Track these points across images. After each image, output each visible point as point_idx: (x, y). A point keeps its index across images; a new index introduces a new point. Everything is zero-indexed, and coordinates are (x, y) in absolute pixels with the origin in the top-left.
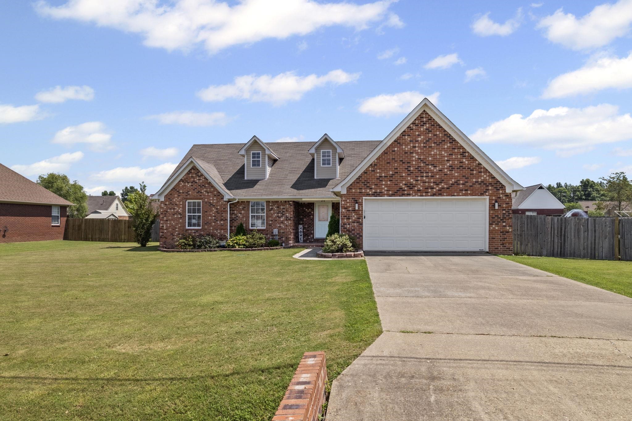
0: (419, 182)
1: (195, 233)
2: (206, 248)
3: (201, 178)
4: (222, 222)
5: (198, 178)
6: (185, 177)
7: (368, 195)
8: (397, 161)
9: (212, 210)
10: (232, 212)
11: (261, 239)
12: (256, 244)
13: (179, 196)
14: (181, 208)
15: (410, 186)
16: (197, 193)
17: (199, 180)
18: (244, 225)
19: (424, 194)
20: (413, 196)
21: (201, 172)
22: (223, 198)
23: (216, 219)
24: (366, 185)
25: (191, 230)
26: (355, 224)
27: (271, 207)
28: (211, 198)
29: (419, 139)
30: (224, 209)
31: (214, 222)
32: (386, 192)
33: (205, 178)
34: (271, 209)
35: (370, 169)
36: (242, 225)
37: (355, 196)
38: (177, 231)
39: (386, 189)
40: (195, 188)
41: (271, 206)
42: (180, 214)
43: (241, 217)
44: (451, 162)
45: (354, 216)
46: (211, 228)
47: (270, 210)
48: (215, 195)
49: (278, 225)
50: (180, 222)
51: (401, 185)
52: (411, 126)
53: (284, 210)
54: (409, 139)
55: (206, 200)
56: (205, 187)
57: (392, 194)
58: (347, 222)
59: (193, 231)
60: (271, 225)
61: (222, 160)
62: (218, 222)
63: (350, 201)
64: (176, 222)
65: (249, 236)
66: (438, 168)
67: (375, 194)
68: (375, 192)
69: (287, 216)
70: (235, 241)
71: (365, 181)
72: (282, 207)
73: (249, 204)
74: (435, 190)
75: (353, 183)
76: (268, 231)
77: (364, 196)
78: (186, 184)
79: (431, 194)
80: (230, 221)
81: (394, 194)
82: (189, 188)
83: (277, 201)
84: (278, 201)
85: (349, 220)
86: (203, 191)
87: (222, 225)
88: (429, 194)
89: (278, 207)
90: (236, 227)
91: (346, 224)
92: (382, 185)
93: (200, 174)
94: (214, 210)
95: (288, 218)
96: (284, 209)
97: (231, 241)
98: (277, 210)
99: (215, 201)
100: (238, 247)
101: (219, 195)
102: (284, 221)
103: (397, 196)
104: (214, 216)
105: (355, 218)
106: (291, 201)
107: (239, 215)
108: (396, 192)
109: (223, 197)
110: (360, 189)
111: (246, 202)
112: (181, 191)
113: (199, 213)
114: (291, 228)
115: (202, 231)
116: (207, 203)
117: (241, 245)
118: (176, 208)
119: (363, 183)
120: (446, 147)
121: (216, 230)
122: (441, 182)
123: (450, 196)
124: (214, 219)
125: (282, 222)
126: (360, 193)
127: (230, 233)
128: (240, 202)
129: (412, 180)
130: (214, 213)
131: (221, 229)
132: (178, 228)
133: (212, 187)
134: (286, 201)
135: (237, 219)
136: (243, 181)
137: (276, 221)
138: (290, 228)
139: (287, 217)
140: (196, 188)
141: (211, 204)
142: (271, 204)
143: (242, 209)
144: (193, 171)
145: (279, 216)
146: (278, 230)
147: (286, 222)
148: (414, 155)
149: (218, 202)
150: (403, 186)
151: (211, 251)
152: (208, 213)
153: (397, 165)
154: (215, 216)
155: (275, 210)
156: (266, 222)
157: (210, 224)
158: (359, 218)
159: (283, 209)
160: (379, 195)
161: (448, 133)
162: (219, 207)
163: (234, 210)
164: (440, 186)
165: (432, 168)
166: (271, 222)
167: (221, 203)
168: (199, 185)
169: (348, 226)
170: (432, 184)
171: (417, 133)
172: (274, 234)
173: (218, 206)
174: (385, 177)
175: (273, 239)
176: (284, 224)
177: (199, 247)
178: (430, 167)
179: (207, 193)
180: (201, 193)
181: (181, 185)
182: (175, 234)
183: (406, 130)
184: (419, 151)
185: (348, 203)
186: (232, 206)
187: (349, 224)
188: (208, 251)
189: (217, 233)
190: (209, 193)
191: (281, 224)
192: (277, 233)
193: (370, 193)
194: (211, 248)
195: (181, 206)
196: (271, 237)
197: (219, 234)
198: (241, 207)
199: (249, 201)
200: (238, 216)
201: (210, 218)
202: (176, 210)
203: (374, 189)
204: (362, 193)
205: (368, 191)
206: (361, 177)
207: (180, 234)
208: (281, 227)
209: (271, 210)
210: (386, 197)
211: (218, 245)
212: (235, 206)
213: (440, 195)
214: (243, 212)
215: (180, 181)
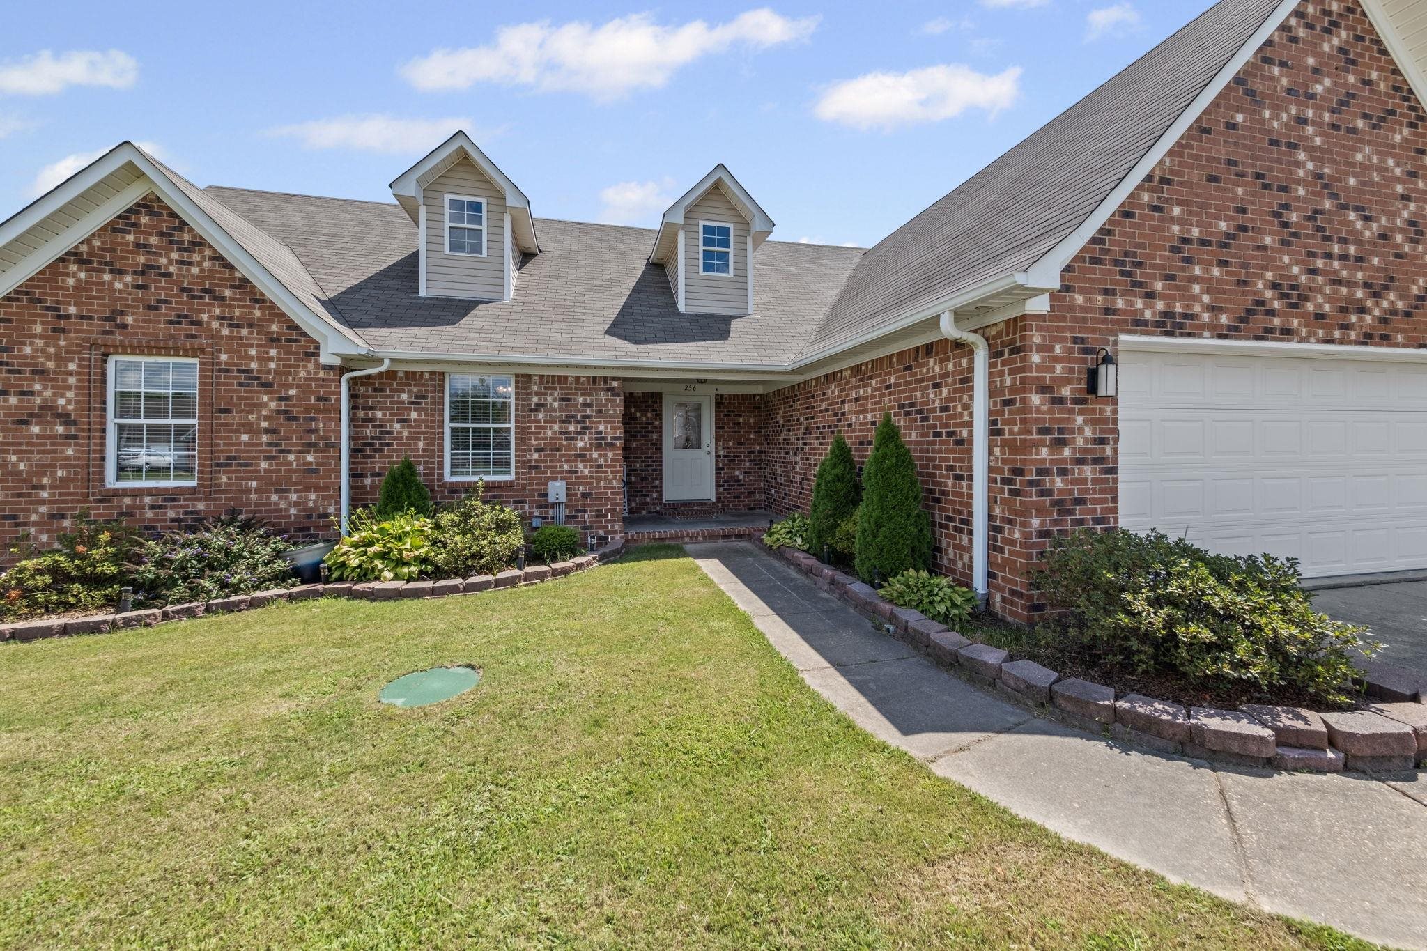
0: (1320, 278)
1: (160, 507)
2: (195, 593)
3: (196, 257)
4: (310, 458)
5: (175, 255)
6: (97, 243)
7: (1139, 325)
8: (1242, 175)
9: (260, 405)
10: (361, 414)
11: (502, 527)
12: (482, 557)
13: (54, 330)
14: (69, 388)
15: (1293, 296)
16: (171, 322)
17: (181, 263)
18: (421, 469)
19: (1337, 334)
20: (1302, 340)
21: (191, 230)
22: (316, 354)
23: (277, 445)
24: (1130, 274)
25: (135, 493)
26: (1088, 472)
27: (535, 399)
28: (253, 352)
29: (1319, 89)
30: (319, 399)
31: (266, 458)
32: (1206, 317)
33: (217, 258)
34: (537, 405)
35: (1146, 197)
36: (409, 466)
37: (1086, 330)
38: (43, 502)
39: (1206, 299)
40: (159, 301)
41: (536, 394)
42: (65, 418)
43: (405, 434)
44: (1412, 206)
45: (1081, 431)
46: (254, 484)
47: (531, 410)
48: (272, 340)
49: (566, 467)
50: (68, 458)
51: (1260, 286)
52: (1293, 22)
53: (588, 411)
54: (1285, 81)
55: (224, 357)
56: (215, 298)
57: (1230, 328)
58: (1053, 462)
59: (148, 500)
60: (536, 467)
61: (324, 234)
62: (291, 457)
63: (1064, 349)
64: (36, 458)
65: (445, 518)
66: (1375, 226)
67: (1169, 324)
68: (1166, 314)
69: (600, 433)
70: (377, 548)
71: (1126, 254)
72: (580, 400)
73: (443, 386)
74: (1368, 319)
75: (1075, 259)
76: (524, 489)
77: (1123, 331)
78: (106, 277)
79: (1357, 335)
80: (354, 451)
81: (1237, 329)
82: (120, 299)
83: (559, 377)
84: (566, 377)
85: (1060, 452)
86: (205, 317)
87: (309, 470)
88: (1353, 335)
89: (563, 400)
90: (379, 475)
91: (1047, 472)
92: (1192, 279)
93: (186, 237)
94: (266, 405)
95: (603, 439)
96: (589, 406)
97: (355, 545)
98: (561, 411)
99: (272, 366)
100: (388, 574)
101: (296, 341)
102: (590, 450)
103: (1247, 338)
104: (267, 431)
105: (1086, 440)
106: (613, 379)
107: (397, 426)
108: (1242, 320)
109: (317, 347)
110: (1106, 292)
111: (427, 376)
112: (72, 310)
113: (188, 417)
114: (615, 478)
115: (199, 500)
116: (227, 371)
117: (408, 564)
118: (37, 387)
119: (1116, 263)
120: (1397, 138)
121: (277, 491)
122: (1387, 288)
123: (1413, 346)
124: (269, 444)
125: (582, 456)
126: (1107, 311)
127: (354, 503)
128: (401, 374)
129: (1295, 270)
130: (266, 418)
131: (308, 489)
132: (52, 488)
133: (257, 301)
134: (594, 378)
135: (388, 445)
136: (414, 301)
137: (558, 450)
138: (611, 476)
139: (600, 436)
140: (166, 302)
141: (251, 378)
142: (535, 388)
143: (412, 403)
144: (145, 220)
145: (569, 433)
146: (567, 484)
147: (595, 455)
148: (1302, 156)
149: (287, 369)
150: (1268, 294)
151: (230, 608)
152: (235, 418)
153: (1245, 194)
154: (274, 432)
155: (555, 411)
156: (517, 456)
157: (247, 465)
158: (1102, 441)
159: (584, 405)
160: (1180, 326)
161: (1405, 81)
162: (292, 392)
163: (371, 408)
164: (1385, 304)
165: (1359, 224)
166: (536, 456)
167: (303, 374)
168: (183, 290)
169: (1059, 483)
170: (1359, 294)
171: (1311, 61)
172: (552, 499)
173: (291, 386)
174: (1204, 243)
175: (544, 518)
176: (591, 461)
177: (151, 592)
178: (1352, 216)
179: (230, 326)
180: (192, 323)
181: (71, 282)
182: (34, 517)
183: (1276, 38)
184: (1318, 141)
185: (1057, 359)
186: (362, 390)
187: (1063, 472)
188: (208, 609)
189: (283, 505)
190: (238, 326)
191: (576, 462)
192: (563, 499)
193: (1148, 314)
194: (236, 592)
195: (72, 380)
196: (536, 513)
197: (293, 511)
198: (405, 397)
199: (443, 374)
200: (388, 433)
201: (245, 438)
202: (38, 401)
203: (1163, 297)
204: (1115, 312)
205: (1139, 304)
206: (1109, 232)
207: (63, 517)
208: (576, 472)
209: (536, 411)
210: (1207, 342)
211: (279, 565)
212: (375, 390)
213: (1386, 339)
214: (414, 415)
215: (62, 260)
